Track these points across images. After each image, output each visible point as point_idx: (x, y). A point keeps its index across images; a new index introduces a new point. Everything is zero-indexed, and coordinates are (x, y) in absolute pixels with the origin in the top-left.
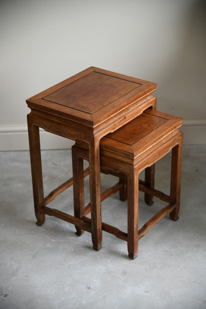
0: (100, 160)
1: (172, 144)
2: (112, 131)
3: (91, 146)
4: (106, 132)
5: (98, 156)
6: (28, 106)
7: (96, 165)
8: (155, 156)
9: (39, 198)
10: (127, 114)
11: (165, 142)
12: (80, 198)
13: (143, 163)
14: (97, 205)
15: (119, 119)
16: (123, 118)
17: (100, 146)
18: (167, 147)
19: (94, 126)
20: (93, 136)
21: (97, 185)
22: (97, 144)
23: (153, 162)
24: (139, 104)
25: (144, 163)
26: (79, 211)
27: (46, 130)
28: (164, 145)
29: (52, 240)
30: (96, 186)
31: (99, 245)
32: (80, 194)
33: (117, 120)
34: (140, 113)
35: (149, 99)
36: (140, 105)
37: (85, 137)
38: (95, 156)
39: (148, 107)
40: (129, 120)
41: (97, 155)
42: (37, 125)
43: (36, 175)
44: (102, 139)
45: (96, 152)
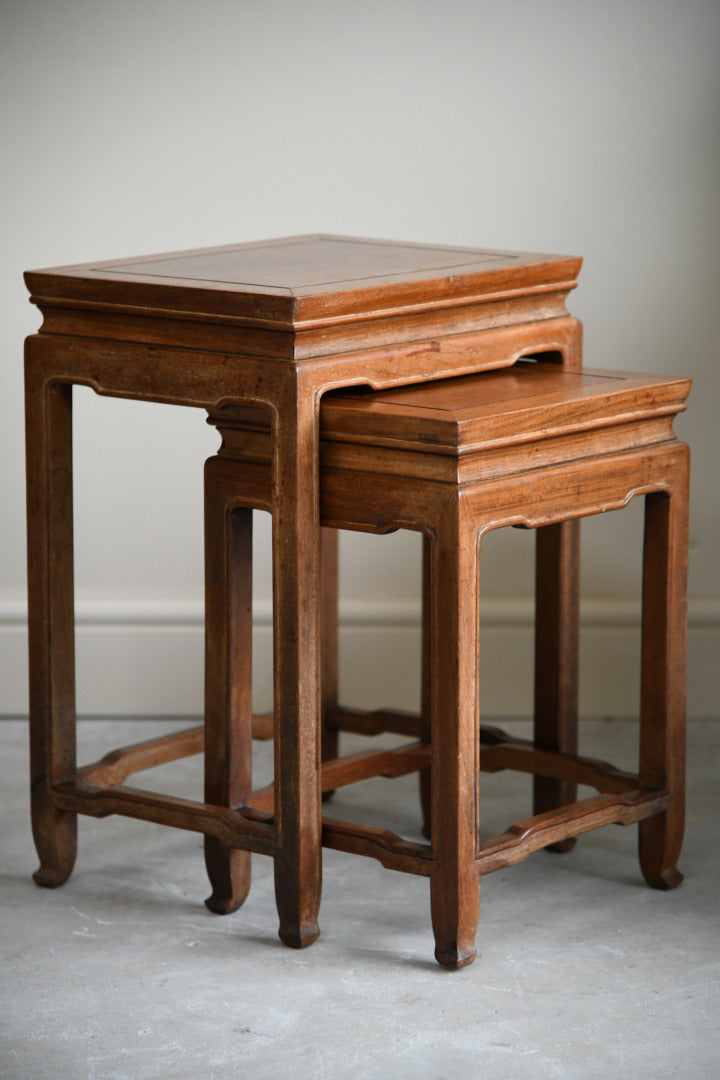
0: (322, 490)
1: (637, 471)
2: (378, 384)
3: (282, 417)
4: (351, 372)
5: (310, 466)
6: (32, 300)
7: (299, 505)
8: (554, 490)
9: (56, 739)
10: (448, 337)
11: (603, 450)
12: (233, 710)
13: (499, 491)
14: (302, 702)
15: (410, 343)
16: (428, 346)
17: (323, 422)
18: (611, 474)
19: (297, 320)
20: (294, 370)
21: (305, 603)
22: (308, 409)
23: (548, 512)
24: (503, 319)
25: (505, 496)
26: (228, 776)
27: (101, 389)
28: (599, 462)
29: (100, 922)
30: (301, 608)
31: (307, 918)
32: (234, 691)
33: (399, 345)
34: (505, 357)
35: (548, 316)
36: (507, 327)
37: (260, 380)
38: (298, 462)
39: (541, 347)
40: (453, 366)
41: (306, 460)
42: (65, 376)
43: (45, 622)
44: (330, 397)
45: (301, 440)
